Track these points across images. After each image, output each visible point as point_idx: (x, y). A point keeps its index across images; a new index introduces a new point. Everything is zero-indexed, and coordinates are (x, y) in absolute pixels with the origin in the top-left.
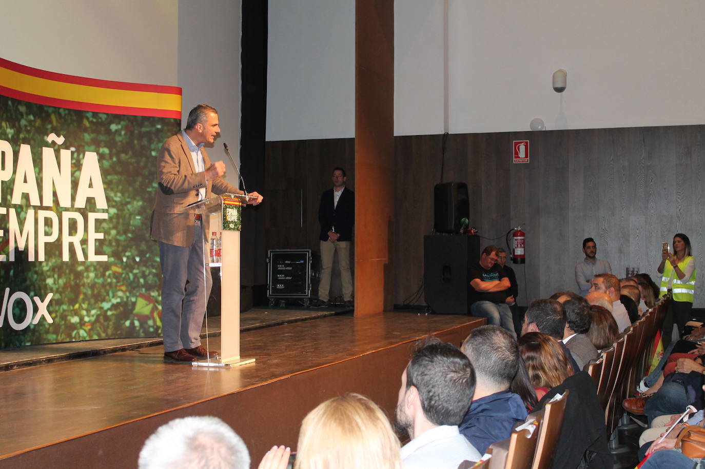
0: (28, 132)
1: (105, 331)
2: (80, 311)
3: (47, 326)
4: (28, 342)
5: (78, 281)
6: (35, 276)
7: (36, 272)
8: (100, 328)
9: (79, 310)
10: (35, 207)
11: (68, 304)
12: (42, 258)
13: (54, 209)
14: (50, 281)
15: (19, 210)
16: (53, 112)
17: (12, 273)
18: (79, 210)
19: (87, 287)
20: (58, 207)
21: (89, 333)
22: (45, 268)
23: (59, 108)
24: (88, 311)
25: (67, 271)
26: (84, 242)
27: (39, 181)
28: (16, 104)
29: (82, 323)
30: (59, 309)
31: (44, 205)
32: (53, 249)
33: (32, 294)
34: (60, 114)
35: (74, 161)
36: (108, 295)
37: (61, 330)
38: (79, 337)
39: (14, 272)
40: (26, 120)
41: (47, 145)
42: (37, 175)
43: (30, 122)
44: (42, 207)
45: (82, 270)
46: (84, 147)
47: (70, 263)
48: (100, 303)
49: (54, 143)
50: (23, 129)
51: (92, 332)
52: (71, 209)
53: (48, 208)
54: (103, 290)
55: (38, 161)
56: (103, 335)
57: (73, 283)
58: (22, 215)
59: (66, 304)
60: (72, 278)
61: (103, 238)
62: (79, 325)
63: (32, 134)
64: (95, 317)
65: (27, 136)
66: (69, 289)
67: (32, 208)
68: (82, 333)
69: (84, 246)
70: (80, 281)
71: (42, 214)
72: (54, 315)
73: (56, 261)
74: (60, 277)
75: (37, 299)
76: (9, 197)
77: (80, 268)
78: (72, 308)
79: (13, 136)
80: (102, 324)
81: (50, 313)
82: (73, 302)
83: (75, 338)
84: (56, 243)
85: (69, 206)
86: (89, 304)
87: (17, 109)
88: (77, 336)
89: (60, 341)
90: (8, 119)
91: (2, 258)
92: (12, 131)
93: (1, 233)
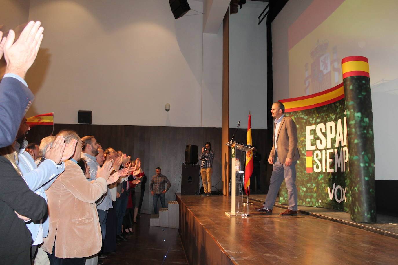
0: (340, 113)
3: (345, 203)
4: (341, 209)
6: (343, 179)
7: (343, 177)
12: (344, 171)
13: (347, 146)
14: (346, 181)
15: (338, 149)
16: (345, 99)
17: (336, 177)
22: (345, 175)
27: (343, 134)
28: (335, 104)
30: (348, 195)
31: (344, 145)
32: (347, 165)
33: (342, 187)
37: (348, 206)
39: (337, 177)
41: (344, 116)
42: (343, 131)
43: (340, 108)
47: (350, 172)
49: (346, 114)
50: (338, 113)
55: (343, 125)
58: (339, 151)
65: (340, 115)
67: (342, 147)
71: (344, 149)
72: (346, 198)
73: (347, 172)
74: (348, 180)
75: (343, 190)
76: (334, 145)
79: (335, 118)
84: (347, 162)
87: (336, 106)
89: (347, 212)
90: (332, 112)
91: (332, 171)
92: (334, 116)
93: (331, 160)
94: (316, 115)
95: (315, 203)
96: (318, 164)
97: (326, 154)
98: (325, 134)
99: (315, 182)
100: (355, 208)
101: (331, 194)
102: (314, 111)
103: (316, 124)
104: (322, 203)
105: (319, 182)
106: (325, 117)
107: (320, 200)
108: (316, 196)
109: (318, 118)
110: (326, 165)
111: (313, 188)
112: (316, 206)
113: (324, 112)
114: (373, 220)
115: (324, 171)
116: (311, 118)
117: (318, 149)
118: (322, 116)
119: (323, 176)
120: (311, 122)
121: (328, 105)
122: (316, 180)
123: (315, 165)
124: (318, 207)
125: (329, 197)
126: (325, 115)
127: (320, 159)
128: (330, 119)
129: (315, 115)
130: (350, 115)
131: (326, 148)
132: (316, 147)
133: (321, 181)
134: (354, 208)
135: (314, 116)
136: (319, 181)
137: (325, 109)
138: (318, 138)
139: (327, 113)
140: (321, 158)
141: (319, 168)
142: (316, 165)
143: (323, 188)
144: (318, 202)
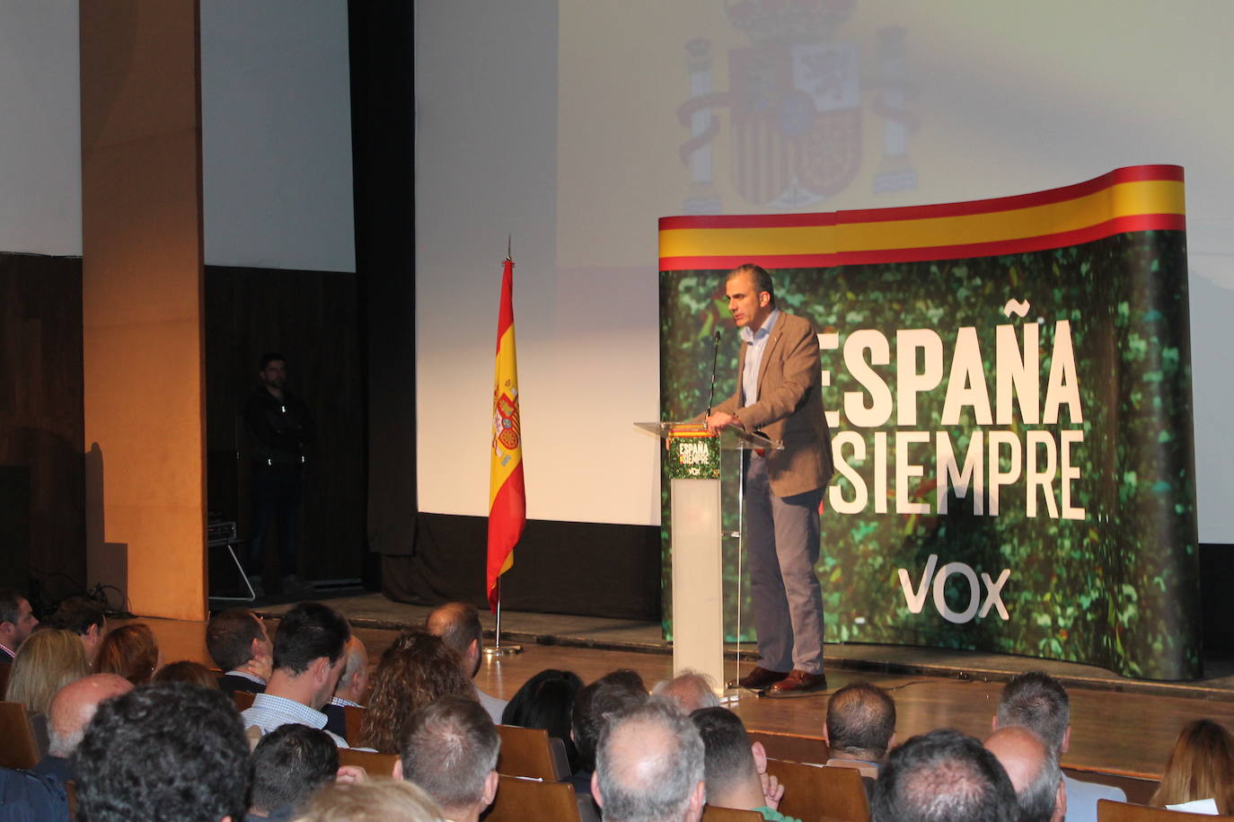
0: (971, 306)
1: (1085, 650)
2: (1053, 606)
3: (1001, 624)
4: (972, 644)
5: (1049, 553)
6: (985, 539)
7: (984, 533)
8: (1079, 642)
9: (1050, 604)
10: (985, 428)
11: (1033, 591)
12: (994, 511)
13: (1015, 428)
14: (1006, 549)
15: (956, 434)
16: (1013, 264)
17: (942, 532)
18: (1049, 428)
19: (1061, 564)
20: (1021, 425)
21: (1064, 645)
22: (1000, 528)
23: (1022, 254)
24: (1063, 608)
25: (1034, 535)
26: (1057, 484)
27: (991, 382)
28: (948, 268)
29: (1055, 627)
30: (1019, 597)
31: (999, 422)
32: (1012, 495)
33: (979, 567)
34: (1022, 264)
35: (1043, 342)
36: (1086, 582)
37: (1021, 635)
38: (1051, 651)
39: (947, 531)
40: (968, 288)
41: (1004, 321)
42: (987, 373)
43: (975, 289)
44: (995, 427)
45: (1055, 534)
46: (1053, 313)
47: (1037, 520)
48: (1077, 595)
49: (1014, 315)
50: (963, 303)
51: (1068, 646)
52: (1039, 427)
53: (1004, 428)
54: (1081, 574)
55: (988, 351)
56: (1083, 656)
57: (1041, 555)
58: (962, 441)
59: (1029, 591)
60: (1040, 547)
61: (1078, 477)
62: (1050, 631)
63: (977, 309)
64: (1072, 619)
65: (970, 313)
66: (1036, 566)
67: (978, 428)
68: (1055, 645)
69: (1057, 491)
70: (1052, 554)
71: (996, 438)
72: (1010, 607)
73: (1016, 517)
74: (1021, 543)
75: (986, 577)
76: (935, 415)
77: (1053, 530)
78: (1039, 599)
79: (941, 321)
80: (1081, 636)
81: (1005, 602)
82: (1040, 588)
83: (1043, 651)
84: (1017, 485)
85: (1036, 421)
86: (1064, 596)
87: (950, 274)
88: (1047, 649)
89: (1019, 653)
90: (929, 295)
91: (921, 508)
92: (941, 311)
93: (918, 471)
94: (844, 296)
95: (835, 629)
96: (849, 483)
97: (891, 446)
98: (888, 374)
99: (835, 551)
100: (1155, 639)
101: (915, 592)
102: (834, 279)
103: (844, 328)
104: (869, 628)
105: (854, 549)
106: (891, 309)
107: (859, 615)
108: (841, 602)
109: (852, 307)
110: (891, 487)
111: (825, 573)
112: (838, 641)
113: (886, 287)
114: (1194, 672)
115: (881, 507)
116: (820, 304)
117: (852, 427)
118: (875, 301)
119: (875, 528)
120: (820, 320)
121: (910, 264)
122: (841, 544)
123: (835, 484)
124: (846, 643)
125: (906, 605)
126: (891, 301)
127: (861, 463)
128: (914, 320)
129: (838, 295)
130: (1147, 353)
131: (892, 424)
132: (843, 417)
133: (866, 545)
134: (1150, 639)
135: (835, 297)
136: (857, 546)
137: (888, 277)
138: (854, 385)
139: (901, 296)
140: (865, 461)
141: (854, 496)
142: (839, 487)
143: (875, 572)
144: (850, 624)
